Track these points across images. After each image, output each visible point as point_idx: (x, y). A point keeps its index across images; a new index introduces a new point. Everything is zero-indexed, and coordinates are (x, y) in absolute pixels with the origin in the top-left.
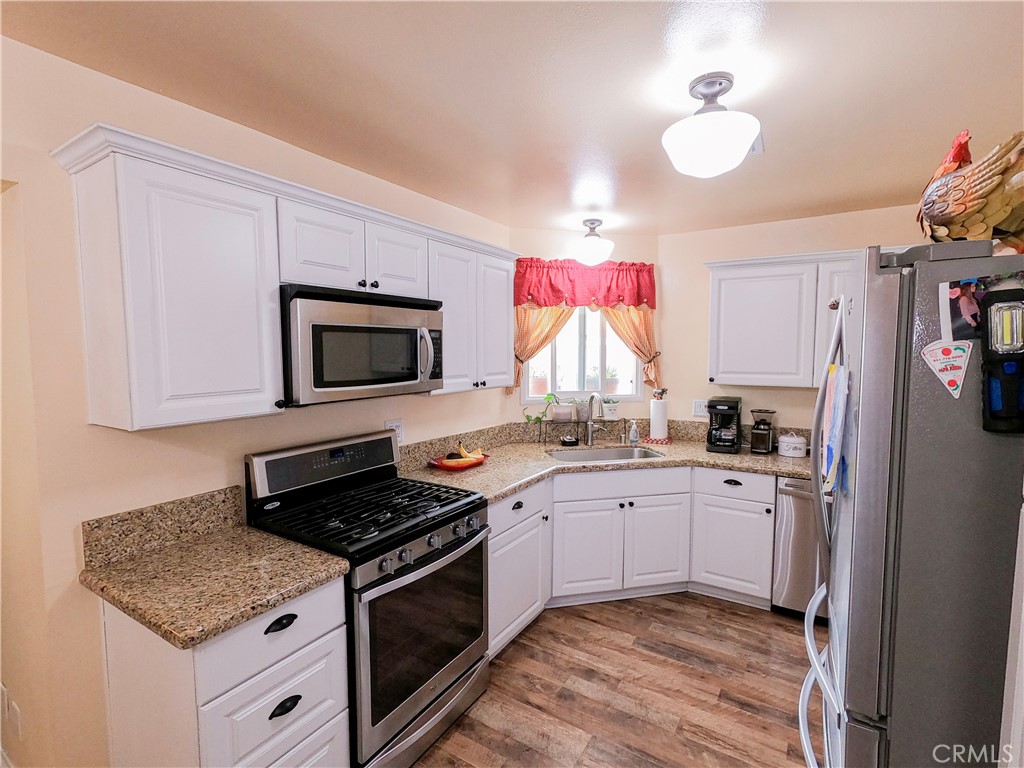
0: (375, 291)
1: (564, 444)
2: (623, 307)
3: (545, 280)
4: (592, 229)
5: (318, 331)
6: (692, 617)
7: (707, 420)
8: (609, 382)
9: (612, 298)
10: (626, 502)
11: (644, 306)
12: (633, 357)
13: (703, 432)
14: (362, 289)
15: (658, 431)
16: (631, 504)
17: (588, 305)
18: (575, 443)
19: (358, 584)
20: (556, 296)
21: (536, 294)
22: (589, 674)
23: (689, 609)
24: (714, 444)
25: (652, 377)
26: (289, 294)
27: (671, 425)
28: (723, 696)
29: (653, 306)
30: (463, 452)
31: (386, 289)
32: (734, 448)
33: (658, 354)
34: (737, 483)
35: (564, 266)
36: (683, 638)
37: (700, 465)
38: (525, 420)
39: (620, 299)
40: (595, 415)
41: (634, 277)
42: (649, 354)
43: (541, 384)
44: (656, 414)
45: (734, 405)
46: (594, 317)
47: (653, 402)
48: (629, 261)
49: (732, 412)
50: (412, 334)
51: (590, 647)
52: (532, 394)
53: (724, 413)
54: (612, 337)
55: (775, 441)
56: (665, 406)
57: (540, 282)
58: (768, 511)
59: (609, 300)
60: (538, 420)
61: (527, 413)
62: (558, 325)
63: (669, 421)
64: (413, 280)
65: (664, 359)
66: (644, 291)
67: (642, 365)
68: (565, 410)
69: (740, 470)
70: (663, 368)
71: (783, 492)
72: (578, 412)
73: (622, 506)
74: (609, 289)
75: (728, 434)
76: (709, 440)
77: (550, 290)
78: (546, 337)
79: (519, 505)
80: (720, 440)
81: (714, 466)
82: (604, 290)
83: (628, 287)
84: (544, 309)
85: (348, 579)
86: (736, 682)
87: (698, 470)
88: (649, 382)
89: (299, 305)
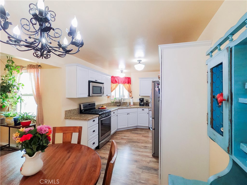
0: (97, 81)
1: (118, 106)
2: (126, 84)
3: (114, 79)
4: (122, 72)
5: (93, 86)
6: (138, 130)
7: (139, 102)
8: (124, 96)
9: (124, 82)
10: (128, 113)
11: (129, 84)
12: (128, 92)
13: (139, 104)
14: (95, 81)
15: (132, 104)
16: (129, 114)
17: (121, 83)
18: (119, 106)
19: (100, 118)
20: (116, 82)
21: (113, 82)
22: (125, 136)
23: (138, 129)
24: (140, 105)
25: (131, 95)
26: (89, 82)
27: (134, 103)
28: (143, 136)
29: (130, 84)
30: (104, 106)
31: (98, 81)
32: (143, 105)
33: (131, 91)
34: (144, 110)
35: (117, 77)
36: (137, 132)
37: (139, 108)
38: (111, 102)
39: (126, 83)
40: (122, 101)
41: (128, 79)
42: (130, 92)
43: (113, 96)
44: (132, 101)
45: (143, 99)
46: (121, 85)
47: (131, 99)
48: (127, 77)
49: (143, 100)
50: (101, 88)
51: (124, 134)
52: (112, 98)
53: (142, 100)
54: (124, 88)
55: (149, 104)
56: (133, 100)
57: (113, 80)
58: (148, 113)
59: (124, 83)
60: (113, 102)
61: (111, 101)
62: (116, 87)
63: (134, 102)
64: (100, 80)
65: (132, 92)
66: (129, 82)
67: (129, 93)
68: (117, 100)
69: (144, 108)
70: (132, 94)
71: (150, 111)
72: (119, 101)
73: (128, 114)
74: (124, 81)
75: (142, 103)
76: (140, 104)
77: (115, 81)
78: (114, 89)
79: (114, 113)
80: (141, 104)
81: (140, 108)
82: (123, 81)
83: (127, 81)
84: (114, 84)
85: (99, 117)
86: (144, 135)
87: (138, 108)
88: (130, 96)
89: (91, 83)
